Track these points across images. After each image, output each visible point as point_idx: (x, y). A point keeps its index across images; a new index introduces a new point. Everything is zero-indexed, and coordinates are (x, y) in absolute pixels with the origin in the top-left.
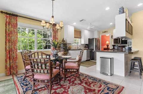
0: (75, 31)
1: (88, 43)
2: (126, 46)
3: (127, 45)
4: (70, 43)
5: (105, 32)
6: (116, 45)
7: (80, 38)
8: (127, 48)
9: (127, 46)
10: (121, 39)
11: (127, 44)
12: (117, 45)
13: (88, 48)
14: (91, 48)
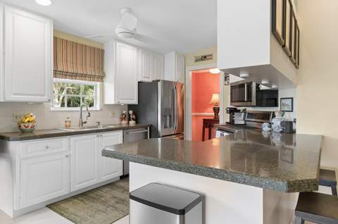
0: (55, 39)
1: (135, 102)
2: (274, 116)
3: (278, 109)
4: (40, 104)
5: (205, 57)
6: (238, 108)
7: (101, 78)
8: (276, 122)
9: (276, 114)
10: (254, 85)
11: (276, 105)
12: (241, 109)
13: (137, 120)
14: (149, 120)
